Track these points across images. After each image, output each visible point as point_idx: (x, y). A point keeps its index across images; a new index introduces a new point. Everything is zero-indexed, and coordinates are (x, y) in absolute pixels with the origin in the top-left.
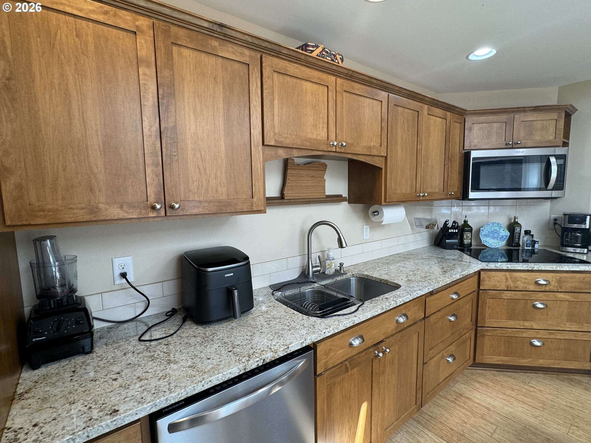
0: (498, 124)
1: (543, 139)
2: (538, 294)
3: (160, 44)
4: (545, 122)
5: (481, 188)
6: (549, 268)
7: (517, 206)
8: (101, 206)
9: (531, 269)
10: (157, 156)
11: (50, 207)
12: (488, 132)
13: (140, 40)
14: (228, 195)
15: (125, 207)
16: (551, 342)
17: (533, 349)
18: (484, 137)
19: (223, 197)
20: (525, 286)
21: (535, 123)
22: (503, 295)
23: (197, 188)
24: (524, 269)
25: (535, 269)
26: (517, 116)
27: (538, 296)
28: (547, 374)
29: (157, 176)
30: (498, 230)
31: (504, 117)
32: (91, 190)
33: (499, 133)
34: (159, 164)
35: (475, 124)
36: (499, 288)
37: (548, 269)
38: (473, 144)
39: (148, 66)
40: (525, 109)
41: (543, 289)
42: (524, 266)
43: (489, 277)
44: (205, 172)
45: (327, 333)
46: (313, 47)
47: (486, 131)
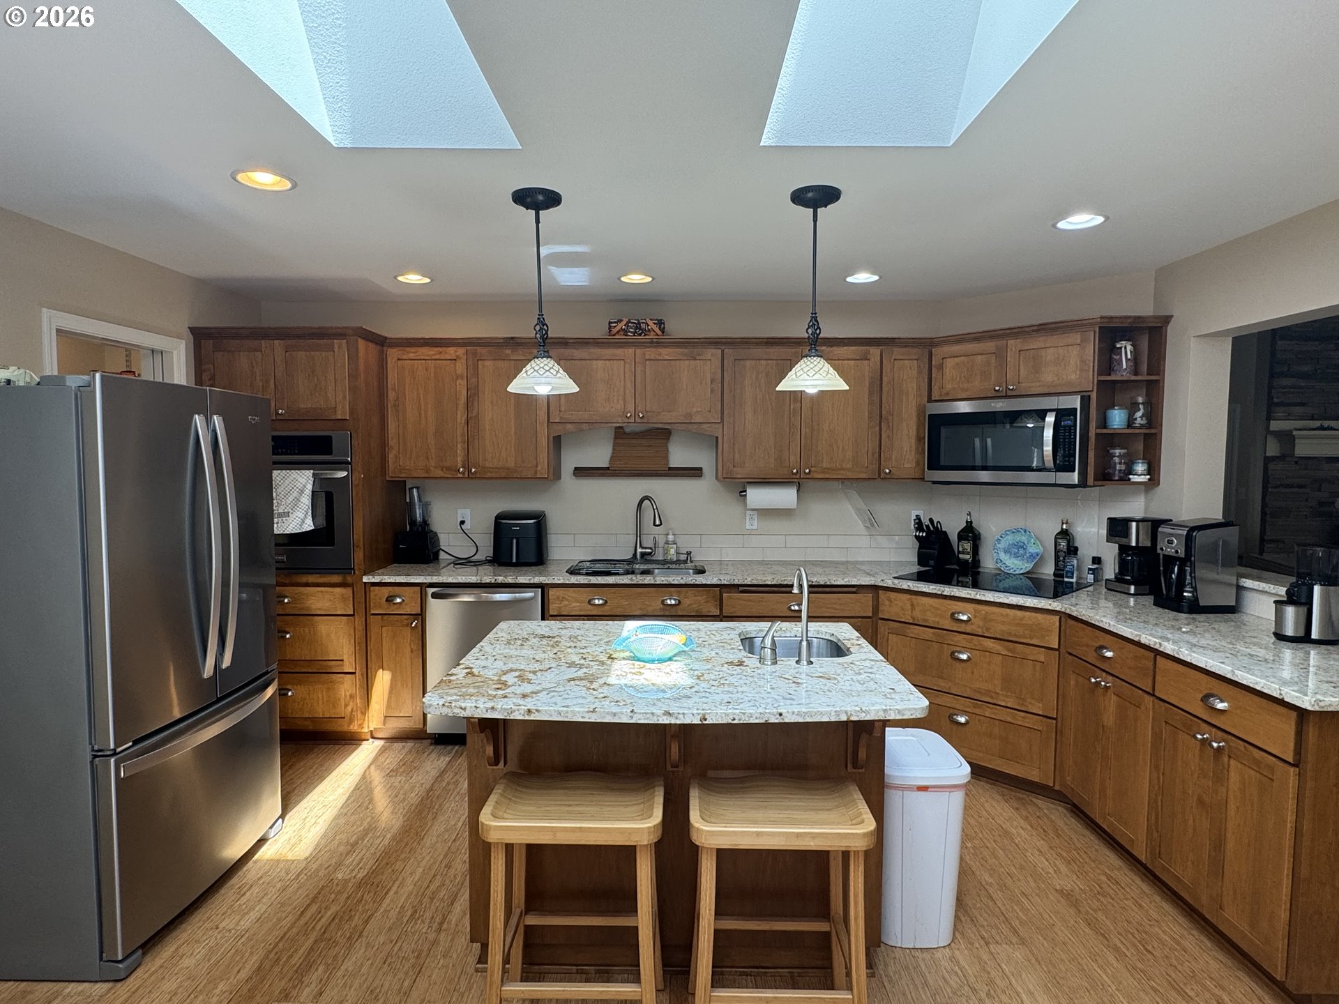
0: (984, 356)
1: (1059, 380)
2: (956, 636)
3: (470, 363)
4: (1060, 350)
5: (942, 463)
6: (965, 593)
7: (1079, 501)
8: (432, 468)
9: (939, 593)
10: (465, 436)
11: (408, 468)
12: (967, 371)
13: (458, 364)
14: (516, 463)
15: (444, 470)
16: (979, 721)
17: (955, 727)
18: (963, 379)
19: (511, 464)
20: (937, 619)
21: (1043, 352)
22: (908, 631)
23: (492, 458)
24: (930, 592)
25: (945, 593)
26: (1011, 342)
27: (956, 639)
28: (994, 784)
29: (464, 449)
30: (1026, 542)
31: (990, 346)
32: (428, 458)
33: (985, 372)
34: (465, 442)
35: (948, 359)
36: (902, 618)
37: (964, 596)
38: (944, 391)
39: (462, 379)
40: (1023, 329)
41: (962, 628)
42: (931, 587)
43: (890, 601)
44: (499, 447)
45: (556, 579)
46: (615, 322)
47: (965, 370)
